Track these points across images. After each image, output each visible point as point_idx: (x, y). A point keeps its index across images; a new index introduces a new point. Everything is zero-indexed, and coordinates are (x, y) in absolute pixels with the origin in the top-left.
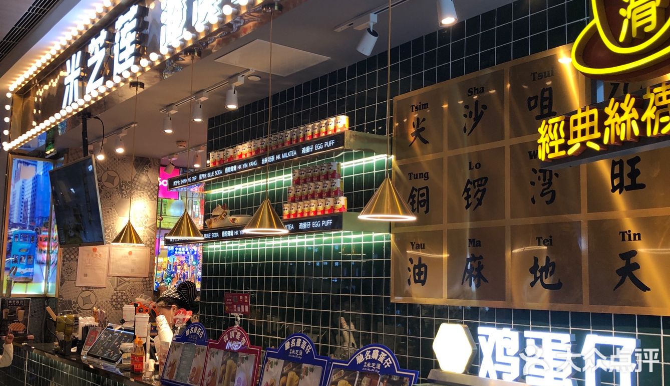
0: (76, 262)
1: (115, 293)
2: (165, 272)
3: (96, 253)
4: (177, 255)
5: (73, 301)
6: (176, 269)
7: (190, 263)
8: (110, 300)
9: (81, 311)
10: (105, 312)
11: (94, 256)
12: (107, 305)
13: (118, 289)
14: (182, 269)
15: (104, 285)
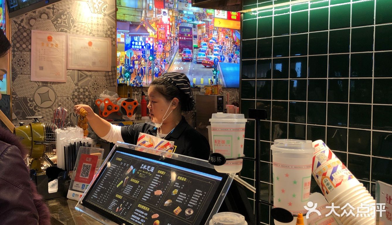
0: (28, 53)
1: (76, 89)
2: (123, 67)
3: (52, 42)
4: (135, 49)
5: (28, 99)
6: (134, 64)
7: (147, 58)
8: (71, 97)
9: (40, 109)
10: (66, 110)
11: (50, 46)
12: (68, 103)
13: (80, 84)
14: (140, 64)
15: (63, 79)
